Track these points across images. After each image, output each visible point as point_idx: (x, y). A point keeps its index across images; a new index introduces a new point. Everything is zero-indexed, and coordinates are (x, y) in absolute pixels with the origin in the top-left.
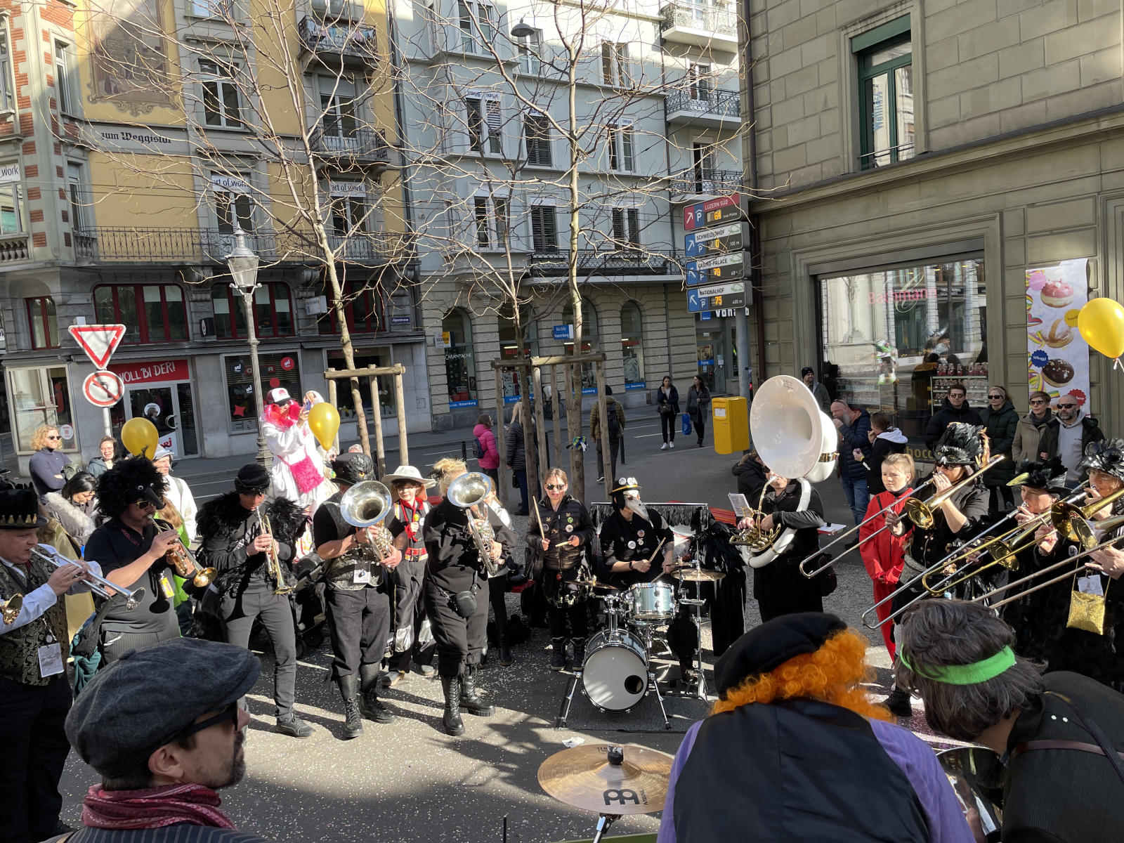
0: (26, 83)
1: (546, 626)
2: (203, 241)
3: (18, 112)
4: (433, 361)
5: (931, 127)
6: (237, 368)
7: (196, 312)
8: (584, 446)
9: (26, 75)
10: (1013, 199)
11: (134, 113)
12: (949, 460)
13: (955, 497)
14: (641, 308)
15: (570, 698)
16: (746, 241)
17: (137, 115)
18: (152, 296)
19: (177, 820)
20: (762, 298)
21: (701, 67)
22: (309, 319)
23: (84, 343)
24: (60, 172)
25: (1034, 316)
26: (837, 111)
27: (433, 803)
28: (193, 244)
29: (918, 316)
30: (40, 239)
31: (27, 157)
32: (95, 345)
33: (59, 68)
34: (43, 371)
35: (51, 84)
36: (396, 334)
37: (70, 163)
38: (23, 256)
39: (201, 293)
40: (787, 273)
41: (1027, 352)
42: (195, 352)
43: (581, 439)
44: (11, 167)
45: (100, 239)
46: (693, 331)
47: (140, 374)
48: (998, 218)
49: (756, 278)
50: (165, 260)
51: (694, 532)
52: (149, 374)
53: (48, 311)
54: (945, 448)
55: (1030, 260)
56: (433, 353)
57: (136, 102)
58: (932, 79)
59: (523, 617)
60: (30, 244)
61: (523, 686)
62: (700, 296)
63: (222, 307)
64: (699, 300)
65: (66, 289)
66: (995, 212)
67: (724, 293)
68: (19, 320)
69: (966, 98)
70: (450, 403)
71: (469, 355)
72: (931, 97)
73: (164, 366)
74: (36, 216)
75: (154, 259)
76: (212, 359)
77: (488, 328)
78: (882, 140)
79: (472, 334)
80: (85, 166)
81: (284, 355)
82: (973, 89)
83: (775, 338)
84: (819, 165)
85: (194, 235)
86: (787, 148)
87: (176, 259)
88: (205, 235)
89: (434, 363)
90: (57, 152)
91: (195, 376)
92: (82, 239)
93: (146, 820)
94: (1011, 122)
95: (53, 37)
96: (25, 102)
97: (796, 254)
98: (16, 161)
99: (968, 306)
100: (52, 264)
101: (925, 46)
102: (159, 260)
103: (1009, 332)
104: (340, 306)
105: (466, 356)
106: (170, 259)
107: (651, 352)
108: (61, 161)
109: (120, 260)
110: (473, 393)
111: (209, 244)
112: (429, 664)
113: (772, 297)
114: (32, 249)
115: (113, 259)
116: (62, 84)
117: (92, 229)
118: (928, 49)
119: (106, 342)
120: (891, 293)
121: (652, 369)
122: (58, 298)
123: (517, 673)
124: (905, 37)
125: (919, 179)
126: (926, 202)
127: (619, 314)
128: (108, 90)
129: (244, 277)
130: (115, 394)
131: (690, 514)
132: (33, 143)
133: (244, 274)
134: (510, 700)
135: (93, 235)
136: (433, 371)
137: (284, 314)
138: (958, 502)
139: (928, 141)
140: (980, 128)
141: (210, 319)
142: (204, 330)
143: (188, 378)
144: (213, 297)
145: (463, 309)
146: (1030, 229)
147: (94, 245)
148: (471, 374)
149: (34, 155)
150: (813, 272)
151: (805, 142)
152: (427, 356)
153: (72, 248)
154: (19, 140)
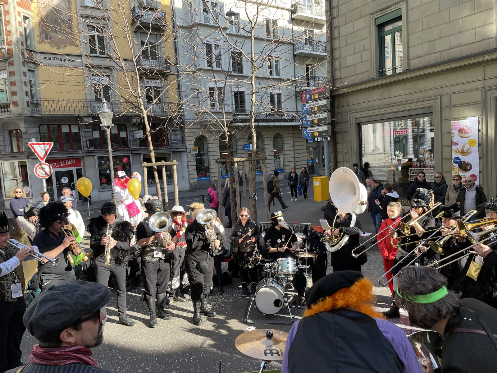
0: (10, 35)
1: (239, 277)
2: (88, 106)
3: (6, 47)
4: (190, 159)
5: (410, 58)
6: (103, 162)
7: (85, 137)
8: (256, 198)
9: (10, 31)
10: (446, 90)
11: (58, 49)
12: (417, 205)
13: (420, 221)
14: (282, 137)
15: (249, 309)
16: (329, 108)
17: (59, 49)
18: (65, 129)
19: (72, 361)
20: (336, 133)
21: (309, 31)
22: (135, 140)
23: (34, 150)
24: (25, 74)
25: (455, 142)
26: (369, 51)
27: (188, 355)
28: (84, 107)
29: (404, 141)
30: (16, 104)
31: (10, 67)
32: (40, 151)
33: (25, 28)
34: (16, 162)
35: (21, 35)
36: (173, 147)
37: (29, 70)
38: (8, 111)
39: (87, 128)
40: (347, 122)
41: (452, 158)
42: (84, 155)
43: (255, 194)
44: (3, 72)
45: (42, 104)
46: (305, 147)
47: (60, 164)
48: (439, 99)
49: (333, 124)
50: (71, 113)
51: (305, 236)
52: (64, 164)
53: (19, 136)
54: (415, 200)
55: (453, 117)
56: (190, 156)
57: (58, 44)
58: (411, 37)
59: (229, 273)
60: (11, 106)
61: (229, 304)
62: (308, 132)
63: (96, 135)
64: (308, 134)
65: (27, 126)
66: (438, 96)
67: (319, 130)
68: (6, 140)
69: (426, 46)
70: (197, 178)
71: (206, 157)
72: (410, 45)
73: (70, 161)
74: (14, 94)
75: (66, 113)
76: (91, 158)
77: (214, 145)
78: (388, 64)
79: (207, 148)
80: (36, 72)
81: (124, 156)
82: (429, 42)
83: (341, 151)
84: (361, 75)
85: (84, 102)
86: (347, 67)
87: (76, 113)
88: (89, 103)
89: (190, 160)
90: (24, 65)
91: (84, 165)
92: (34, 104)
93: (58, 361)
94: (445, 56)
95: (22, 14)
96: (9, 43)
97: (350, 113)
98: (5, 69)
99: (426, 137)
100: (21, 115)
101: (408, 23)
102: (69, 113)
103: (444, 149)
104: (149, 134)
106: (74, 113)
107: (286, 156)
108: (25, 69)
109: (51, 113)
110: (207, 174)
111: (91, 107)
112: (187, 294)
113: (340, 133)
114: (12, 108)
115: (48, 113)
116: (26, 35)
117: (39, 99)
118: (409, 24)
119: (45, 150)
120: (392, 131)
121: (287, 164)
122: (23, 130)
123: (226, 298)
124: (399, 18)
125: (404, 81)
126: (408, 91)
127: (272, 139)
128: (47, 38)
129: (106, 122)
130: (48, 173)
131: (303, 228)
132: (13, 61)
133: (106, 120)
134: (223, 310)
135: (39, 102)
136: (190, 164)
137: (124, 138)
138: (421, 223)
139: (409, 64)
140: (432, 59)
141: (91, 140)
142: (88, 145)
143: (81, 166)
144: (93, 130)
145: (204, 137)
146: (453, 104)
147: (40, 107)
148: (207, 165)
149: (13, 66)
150: (358, 121)
151: (355, 64)
152: (187, 157)
153: (30, 108)
154: (7, 60)
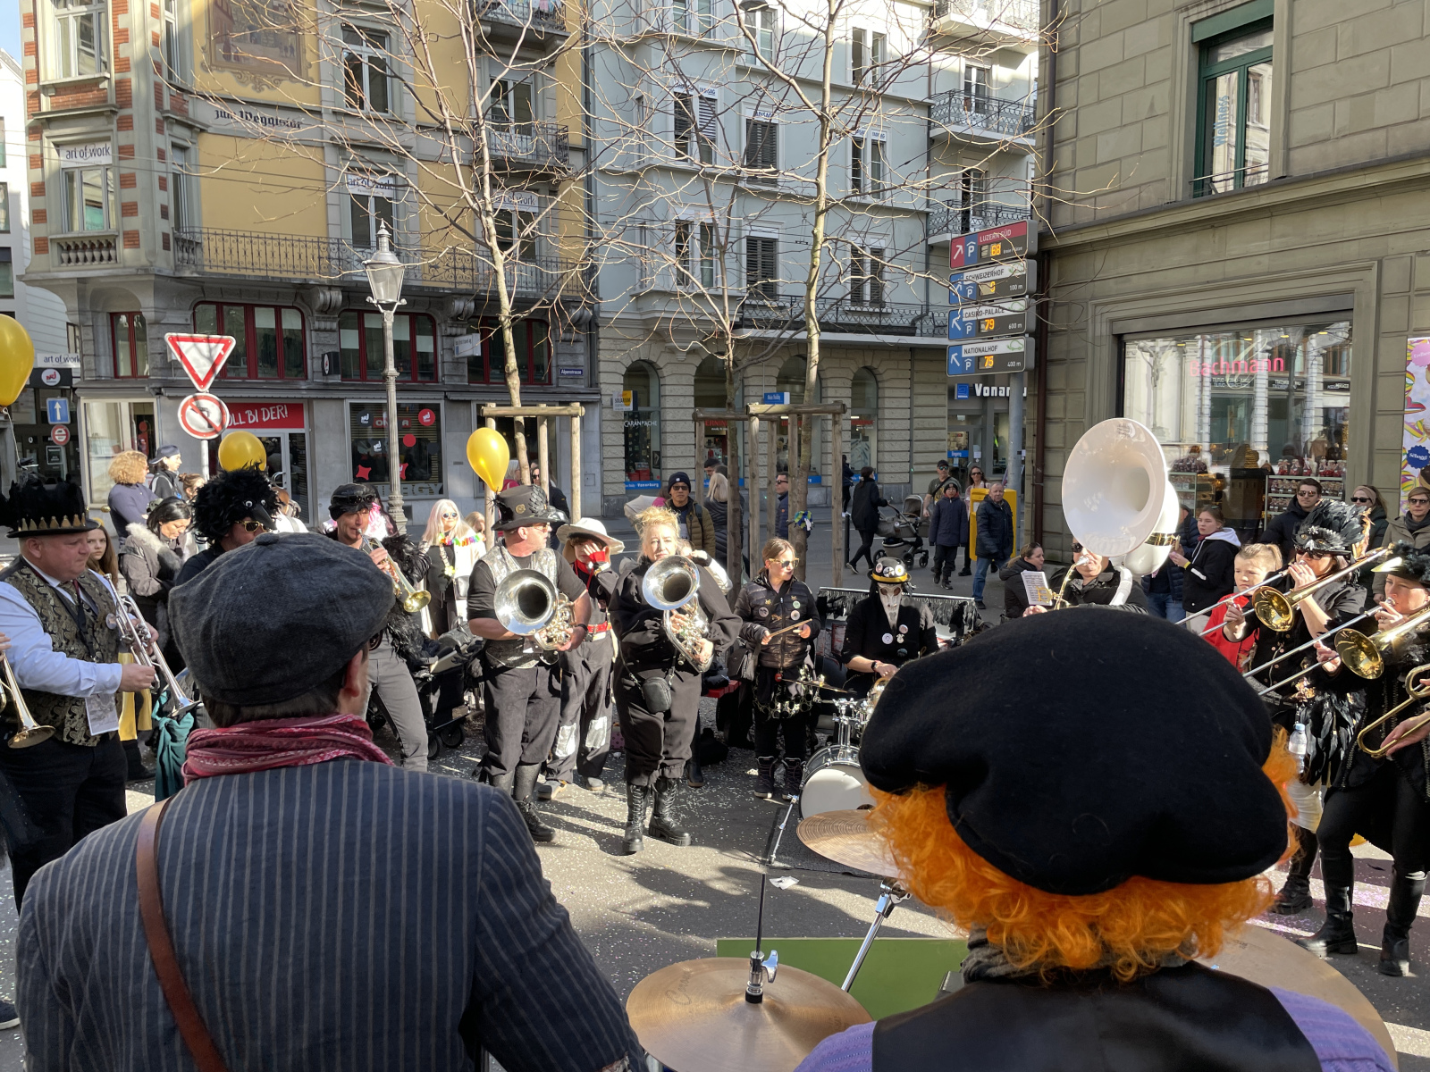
0: (126, 40)
2: (333, 255)
3: (113, 75)
4: (608, 427)
5: (1294, 143)
6: (365, 419)
7: (318, 344)
8: (809, 524)
9: (126, 30)
10: (1397, 244)
11: (258, 88)
13: (1319, 595)
14: (879, 378)
15: (782, 827)
16: (1032, 284)
17: (261, 90)
18: (264, 320)
20: (1047, 361)
21: (979, 69)
22: (457, 362)
23: (182, 355)
24: (161, 155)
25: (1414, 400)
26: (1166, 119)
27: (603, 937)
28: (320, 258)
30: (132, 239)
31: (122, 135)
32: (195, 360)
33: (168, 24)
34: (124, 405)
35: (156, 43)
36: (564, 390)
37: (174, 146)
38: (110, 258)
39: (326, 320)
40: (1084, 330)
41: (1402, 448)
42: (313, 395)
43: (805, 515)
44: (101, 146)
45: (205, 243)
46: (944, 412)
47: (245, 418)
48: (1375, 269)
49: (1041, 335)
50: (284, 275)
51: (954, 634)
52: (256, 419)
53: (137, 335)
54: (1314, 529)
55: (1414, 326)
56: (609, 417)
57: (260, 74)
58: (1298, 80)
59: (718, 734)
60: (120, 243)
61: (718, 812)
62: (964, 355)
63: (350, 340)
64: (962, 360)
65: (161, 304)
66: (1371, 259)
67: (998, 351)
68: (101, 339)
69: (1343, 108)
70: (626, 483)
71: (655, 423)
72: (1294, 106)
73: (275, 410)
74: (129, 209)
75: (271, 274)
76: (333, 405)
77: (680, 390)
78: (1222, 160)
79: (660, 396)
80: (192, 152)
81: (422, 406)
82: (1353, 96)
83: (1061, 415)
84: (1136, 191)
85: (322, 246)
86: (1095, 166)
87: (298, 275)
88: (335, 247)
89: (609, 430)
90: (160, 130)
91: (312, 425)
92: (184, 243)
94: (1401, 142)
96: (123, 65)
97: (1096, 305)
98: (107, 139)
100: (146, 271)
101: (1291, 38)
102: (277, 274)
103: (1379, 420)
104: (507, 323)
105: (652, 424)
106: (291, 275)
107: (887, 436)
108: (163, 142)
109: (229, 271)
110: (656, 472)
111: (339, 259)
113: (1061, 361)
114: (125, 252)
115: (221, 270)
116: (170, 44)
117: (197, 230)
118: (1296, 42)
119: (210, 358)
121: (887, 457)
122: (149, 315)
123: (711, 797)
124: (1265, 24)
125: (1269, 212)
126: (1277, 243)
127: (849, 383)
128: (227, 57)
129: (385, 292)
130: (218, 425)
131: (950, 611)
132: (130, 117)
133: (386, 285)
134: (702, 827)
135: (198, 238)
136: (608, 439)
137: (427, 354)
138: (1323, 601)
139: (1287, 162)
140: (1359, 148)
141: (335, 354)
142: (327, 368)
143: (302, 426)
144: (341, 326)
145: (651, 363)
146: (1418, 284)
147: (198, 251)
148: (655, 446)
149: (130, 132)
150: (1118, 330)
151: (1119, 159)
152: (601, 420)
153: (171, 252)
154: (114, 112)
